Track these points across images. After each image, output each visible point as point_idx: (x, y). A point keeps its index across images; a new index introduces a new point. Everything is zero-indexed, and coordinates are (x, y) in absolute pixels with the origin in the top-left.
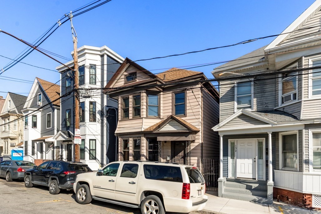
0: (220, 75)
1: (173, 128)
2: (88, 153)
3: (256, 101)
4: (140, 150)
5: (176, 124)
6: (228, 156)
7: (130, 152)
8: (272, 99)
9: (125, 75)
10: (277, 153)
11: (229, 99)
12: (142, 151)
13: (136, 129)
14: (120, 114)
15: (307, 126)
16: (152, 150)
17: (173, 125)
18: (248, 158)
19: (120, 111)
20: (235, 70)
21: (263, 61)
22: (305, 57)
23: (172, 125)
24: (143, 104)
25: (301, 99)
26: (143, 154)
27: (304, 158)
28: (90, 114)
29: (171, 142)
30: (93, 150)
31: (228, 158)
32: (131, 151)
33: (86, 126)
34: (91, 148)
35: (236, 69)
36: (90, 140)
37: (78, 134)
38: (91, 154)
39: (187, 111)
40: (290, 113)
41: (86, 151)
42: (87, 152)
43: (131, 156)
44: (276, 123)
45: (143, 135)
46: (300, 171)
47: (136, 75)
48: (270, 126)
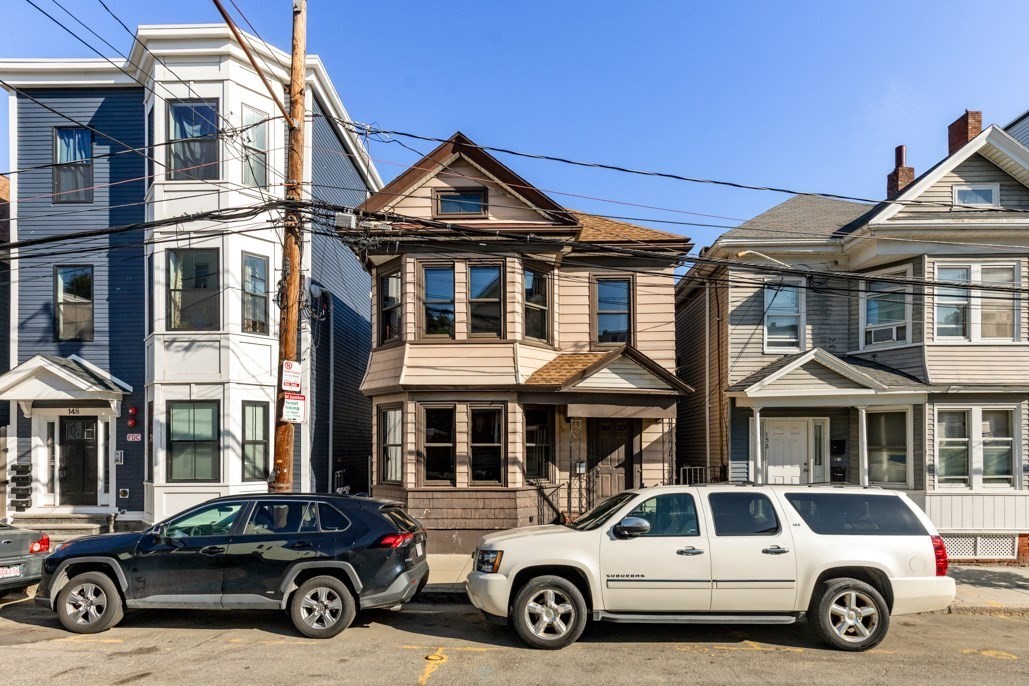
0: (740, 254)
1: (623, 381)
2: (238, 455)
3: (810, 332)
4: (502, 445)
5: (632, 371)
6: (748, 459)
7: (458, 450)
8: (841, 331)
9: (437, 190)
10: (853, 452)
11: (752, 318)
12: (511, 448)
13: (492, 374)
14: (410, 318)
15: (933, 398)
16: (534, 445)
17: (624, 371)
18: (791, 464)
19: (410, 308)
20: (771, 250)
21: (833, 245)
22: (930, 256)
23: (620, 371)
24: (514, 298)
25: (922, 340)
26: (516, 458)
27: (928, 462)
28: (243, 302)
29: (585, 420)
30: (255, 443)
31: (748, 464)
32: (463, 445)
33: (228, 348)
34: (249, 437)
35: (775, 250)
36: (245, 404)
37: (292, 380)
38: (248, 459)
39: (638, 334)
40: (895, 367)
41: (228, 447)
42: (234, 451)
43: (462, 463)
44: (887, 387)
45: (515, 397)
46: (915, 489)
47: (486, 200)
48: (872, 392)
